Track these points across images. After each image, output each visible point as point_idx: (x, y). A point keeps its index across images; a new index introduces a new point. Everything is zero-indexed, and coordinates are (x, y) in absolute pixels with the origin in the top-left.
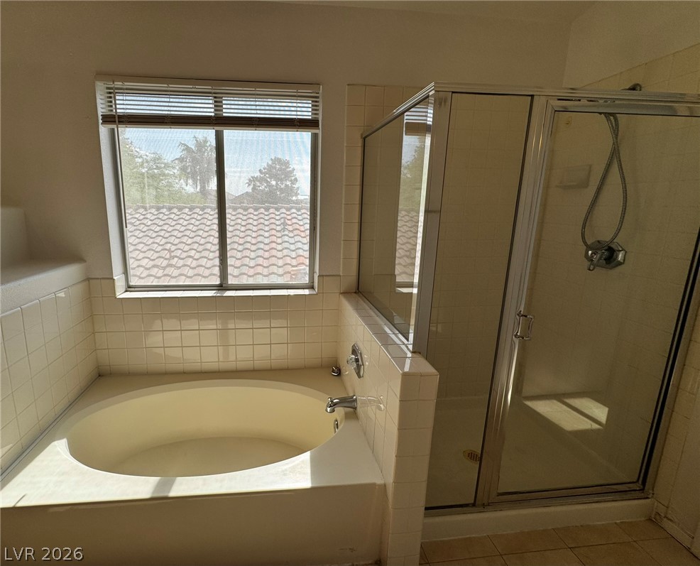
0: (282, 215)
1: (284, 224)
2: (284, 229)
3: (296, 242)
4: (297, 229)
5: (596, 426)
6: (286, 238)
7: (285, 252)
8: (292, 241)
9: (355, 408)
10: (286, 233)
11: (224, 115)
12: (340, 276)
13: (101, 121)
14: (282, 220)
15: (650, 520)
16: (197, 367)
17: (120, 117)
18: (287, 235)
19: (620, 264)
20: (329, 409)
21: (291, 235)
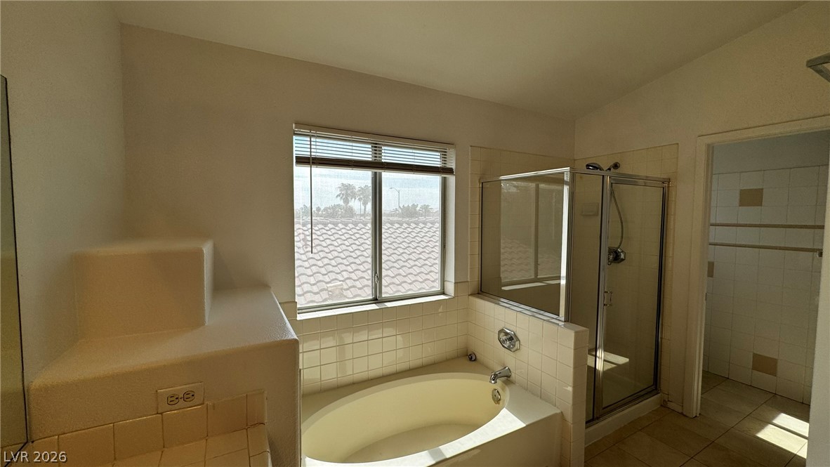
5: (614, 366)
9: (510, 376)
11: (383, 161)
12: (468, 282)
13: (294, 161)
15: (662, 406)
16: (364, 376)
17: (314, 159)
19: (623, 260)
20: (493, 381)
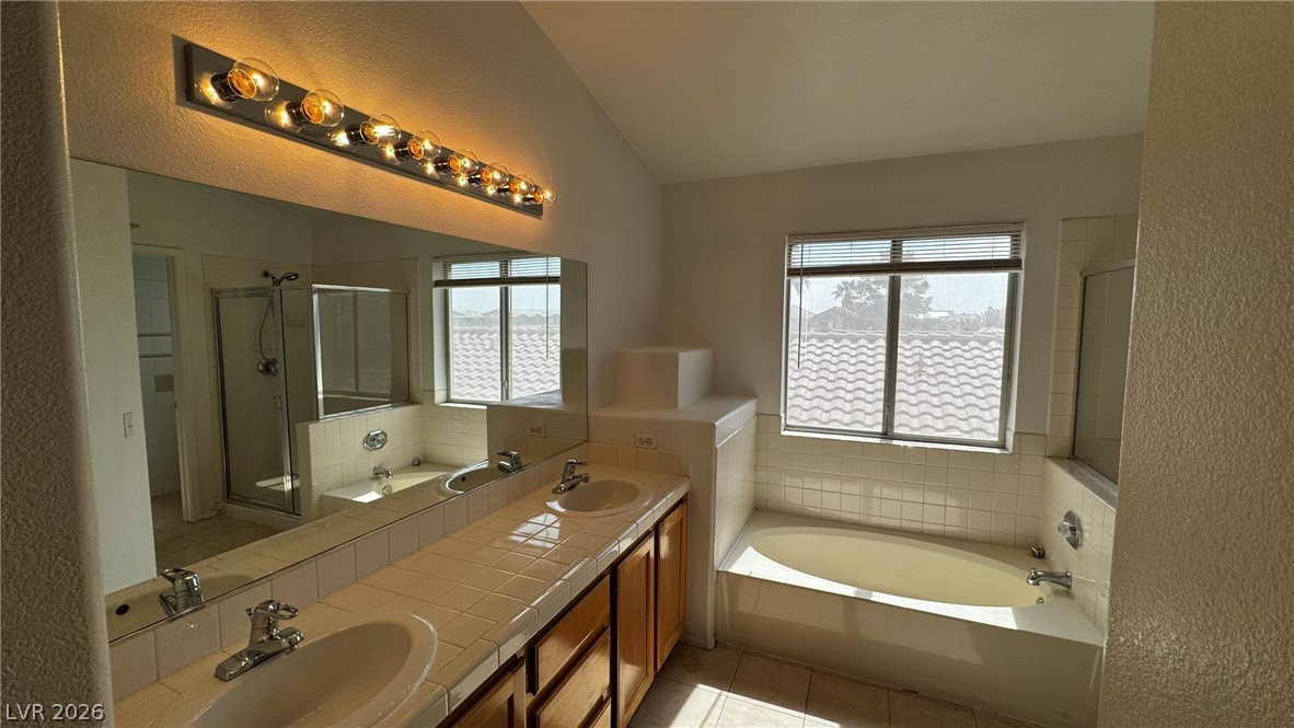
0: (916, 350)
1: (920, 364)
2: (920, 373)
3: (941, 394)
4: (941, 373)
6: (924, 387)
7: (923, 407)
8: (934, 390)
9: (1069, 587)
10: (924, 378)
12: (1046, 435)
13: (787, 274)
14: (917, 358)
17: (805, 269)
18: (926, 382)
20: (1031, 582)
21: (933, 381)
